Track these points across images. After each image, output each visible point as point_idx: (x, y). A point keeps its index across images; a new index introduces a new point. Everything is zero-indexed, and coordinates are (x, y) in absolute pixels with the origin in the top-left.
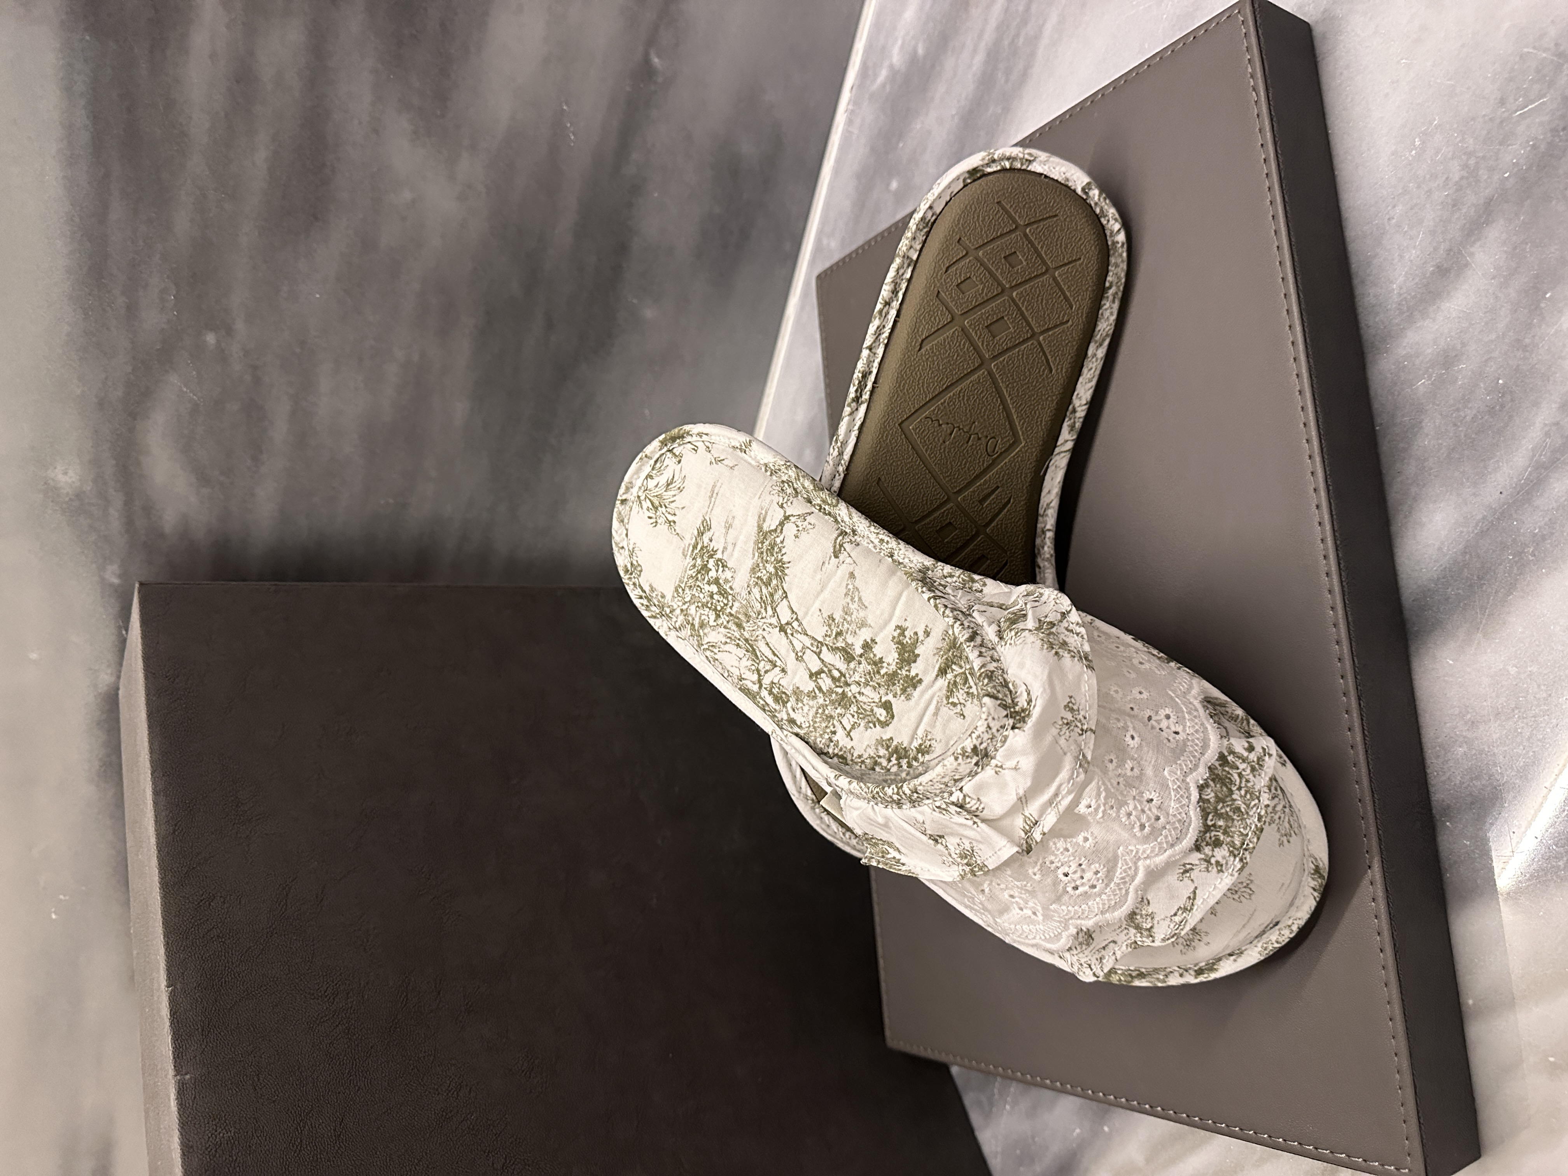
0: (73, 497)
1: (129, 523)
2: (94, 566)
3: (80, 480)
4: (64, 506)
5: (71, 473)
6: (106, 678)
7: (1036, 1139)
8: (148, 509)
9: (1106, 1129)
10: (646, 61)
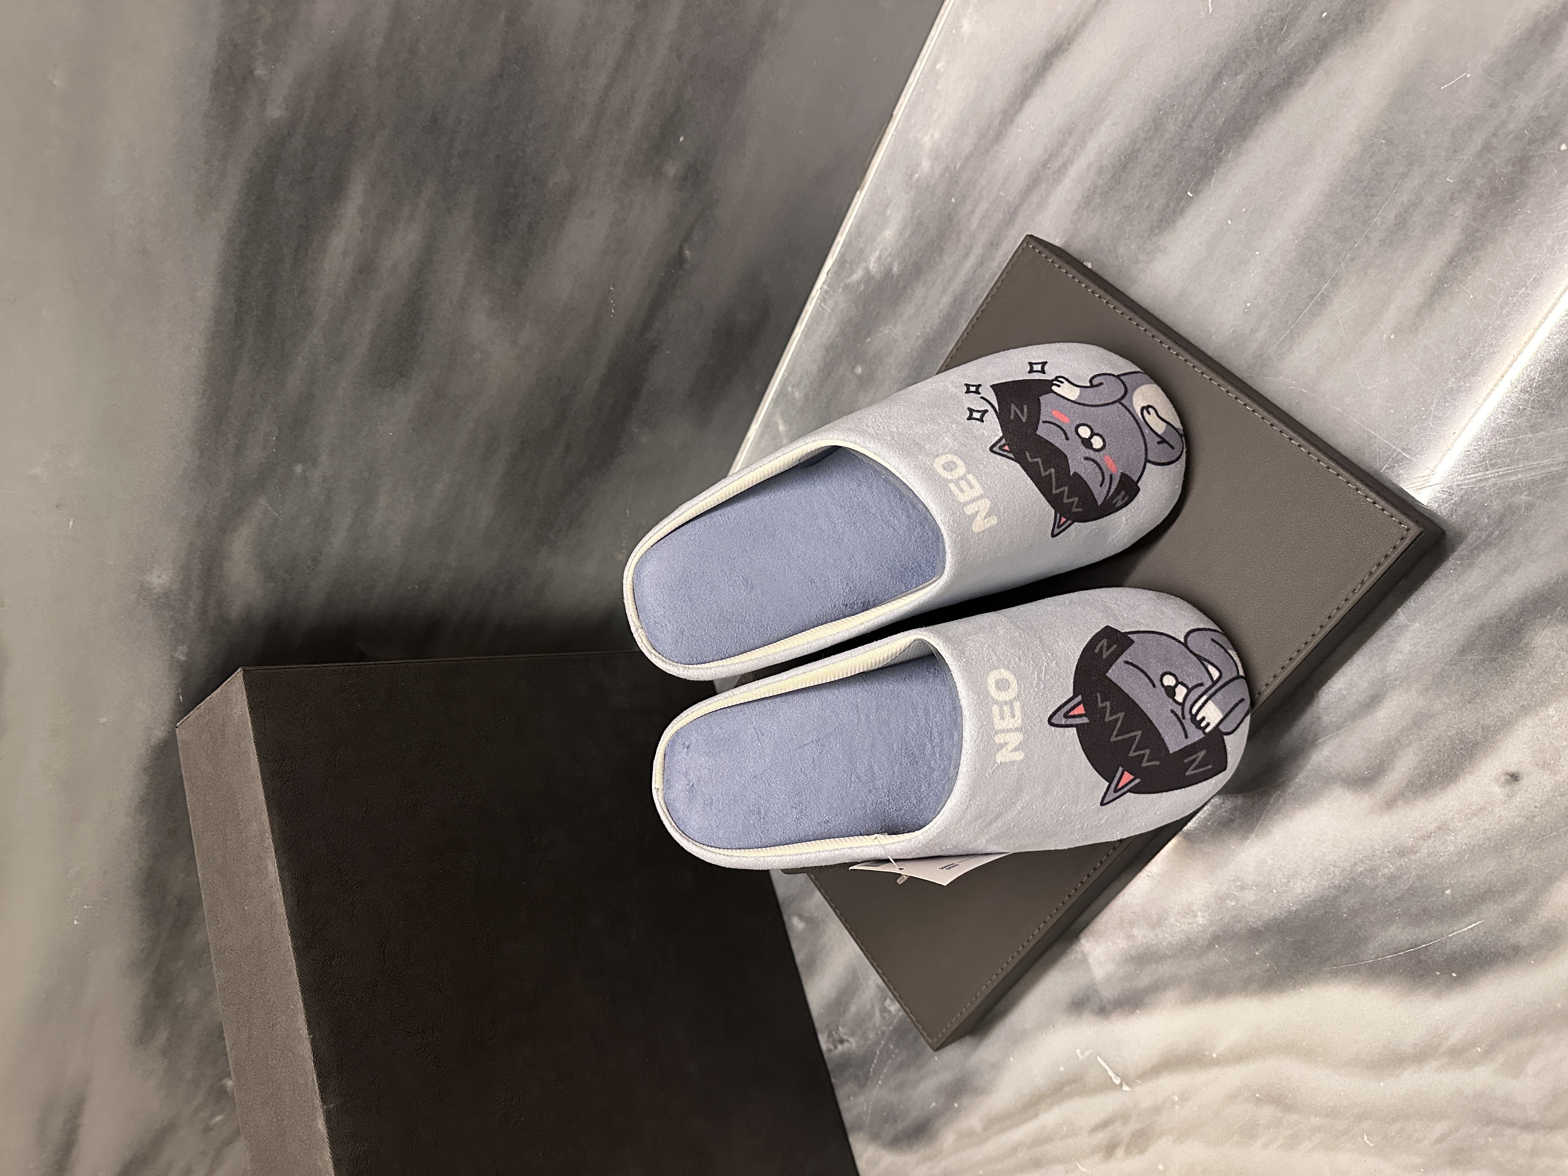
0: (162, 595)
2: (168, 647)
3: (170, 581)
5: (164, 576)
6: (160, 733)
7: (901, 1107)
8: (220, 601)
9: (956, 1105)
10: (680, 252)
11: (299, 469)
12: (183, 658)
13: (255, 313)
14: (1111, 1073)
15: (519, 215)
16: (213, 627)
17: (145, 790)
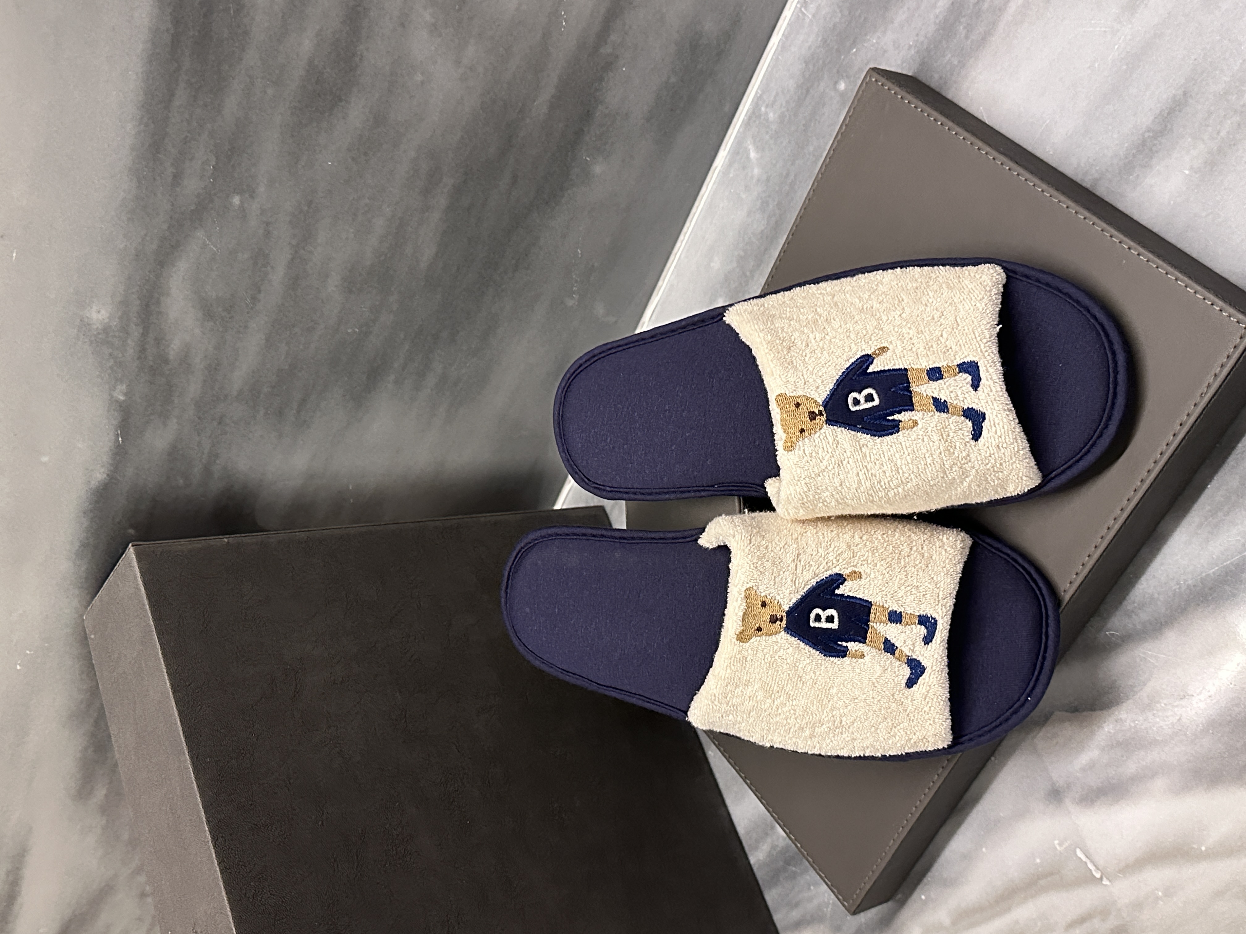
0: (100, 331)
1: (142, 350)
2: (107, 386)
3: (108, 318)
4: (93, 338)
5: (103, 312)
6: (100, 475)
8: (158, 341)
11: (236, 200)
12: (122, 398)
14: (1090, 866)
16: (152, 366)
17: (85, 534)
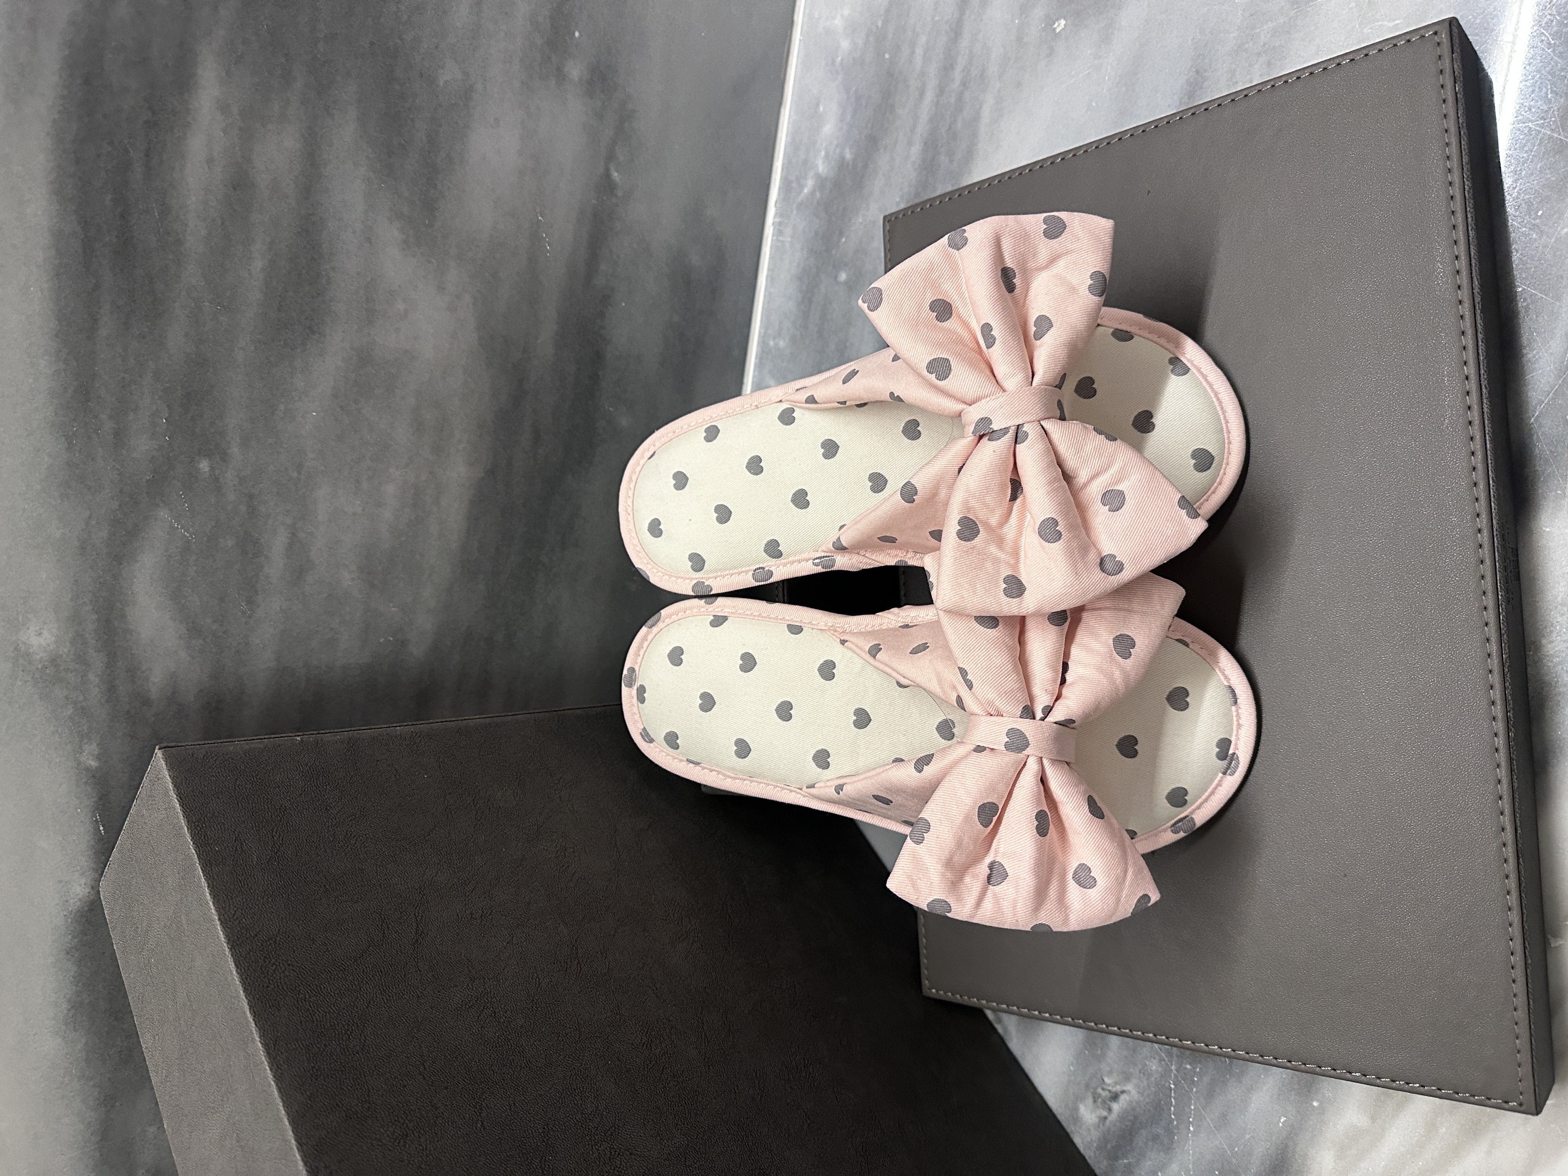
0: (46, 663)
1: (111, 688)
2: (69, 747)
3: (56, 642)
4: (37, 675)
8: (132, 672)
10: (608, 175)
11: (204, 465)
12: (94, 764)
13: (108, 239)
15: (413, 120)
16: (128, 712)
17: (74, 987)
